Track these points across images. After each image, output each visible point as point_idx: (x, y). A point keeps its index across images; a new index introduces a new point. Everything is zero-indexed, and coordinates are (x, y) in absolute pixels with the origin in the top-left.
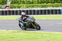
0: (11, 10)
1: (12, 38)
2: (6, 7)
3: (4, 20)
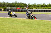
2: (26, 8)
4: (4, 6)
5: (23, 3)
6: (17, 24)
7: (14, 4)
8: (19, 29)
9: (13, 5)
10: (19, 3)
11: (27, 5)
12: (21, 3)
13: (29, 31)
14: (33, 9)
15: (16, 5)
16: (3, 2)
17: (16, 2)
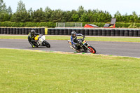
0: (116, 29)
1: (116, 65)
2: (110, 25)
3: (107, 42)
4: (48, 21)
5: (101, 12)
6: (86, 70)
7: (77, 15)
8: (90, 84)
9: (73, 17)
10: (89, 11)
11: (111, 17)
12: (95, 11)
13: (117, 89)
14: (129, 29)
15: (82, 16)
16: (47, 9)
17: (82, 8)
